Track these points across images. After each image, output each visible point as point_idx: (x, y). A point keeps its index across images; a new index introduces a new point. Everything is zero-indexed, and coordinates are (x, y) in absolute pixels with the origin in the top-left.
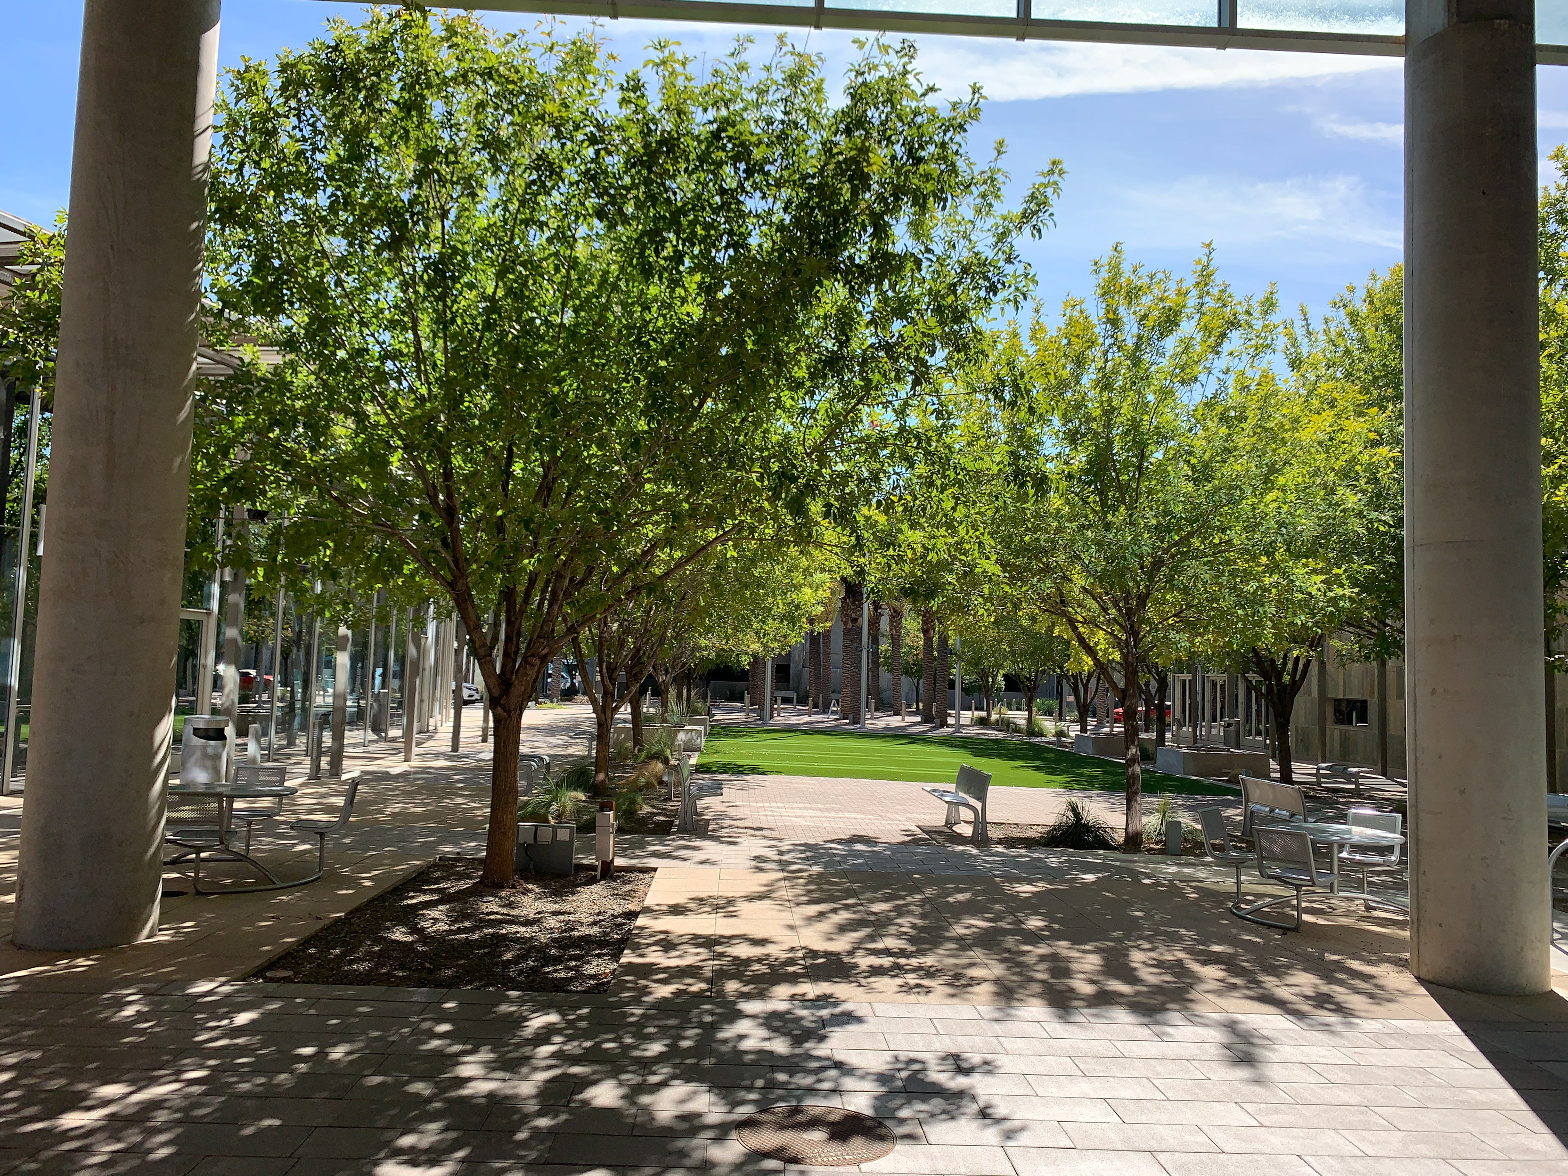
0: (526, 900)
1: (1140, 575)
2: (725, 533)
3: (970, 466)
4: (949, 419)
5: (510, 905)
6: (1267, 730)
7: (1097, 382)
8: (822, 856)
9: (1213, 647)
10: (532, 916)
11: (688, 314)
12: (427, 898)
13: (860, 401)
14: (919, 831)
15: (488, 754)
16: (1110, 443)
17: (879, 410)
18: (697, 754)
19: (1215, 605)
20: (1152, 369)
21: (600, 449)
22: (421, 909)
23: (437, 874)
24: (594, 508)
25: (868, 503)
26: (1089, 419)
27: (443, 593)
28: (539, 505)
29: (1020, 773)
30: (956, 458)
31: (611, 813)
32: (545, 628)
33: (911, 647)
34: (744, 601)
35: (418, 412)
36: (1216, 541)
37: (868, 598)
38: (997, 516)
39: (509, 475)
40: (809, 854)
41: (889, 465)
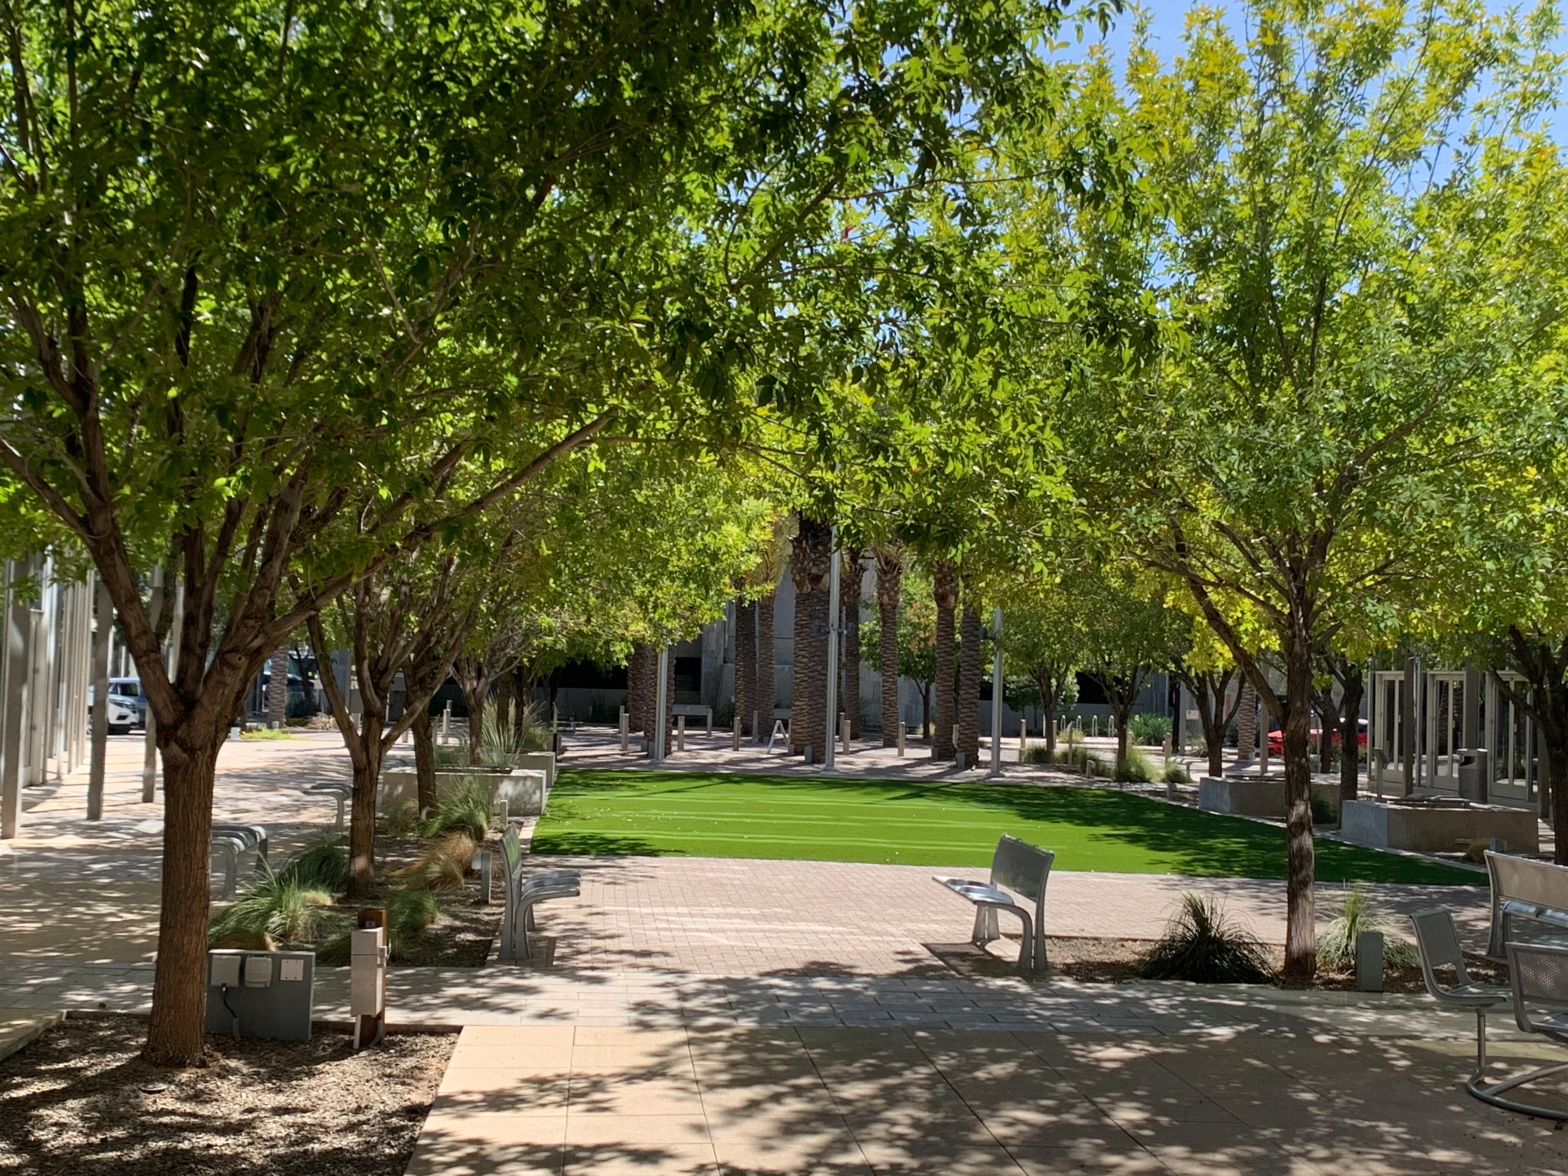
0: (225, 1087)
1: (1317, 503)
2: (585, 429)
3: (1020, 309)
4: (984, 224)
5: (198, 1097)
6: (1534, 768)
7: (1245, 159)
8: (754, 1001)
9: (1440, 625)
10: (236, 1117)
11: (517, 32)
12: (47, 1086)
13: (826, 192)
14: (925, 953)
15: (155, 825)
16: (1266, 266)
17: (859, 207)
18: (533, 821)
19: (1445, 553)
20: (1342, 136)
21: (355, 276)
22: (34, 1108)
23: (64, 1044)
24: (345, 383)
25: (839, 371)
26: (1230, 225)
27: (69, 536)
28: (245, 379)
29: (1104, 847)
30: (997, 295)
31: (379, 930)
32: (258, 601)
33: (916, 626)
34: (619, 550)
35: (22, 208)
36: (1450, 440)
37: (839, 545)
38: (1068, 398)
39: (188, 321)
40: (732, 997)
41: (878, 306)
